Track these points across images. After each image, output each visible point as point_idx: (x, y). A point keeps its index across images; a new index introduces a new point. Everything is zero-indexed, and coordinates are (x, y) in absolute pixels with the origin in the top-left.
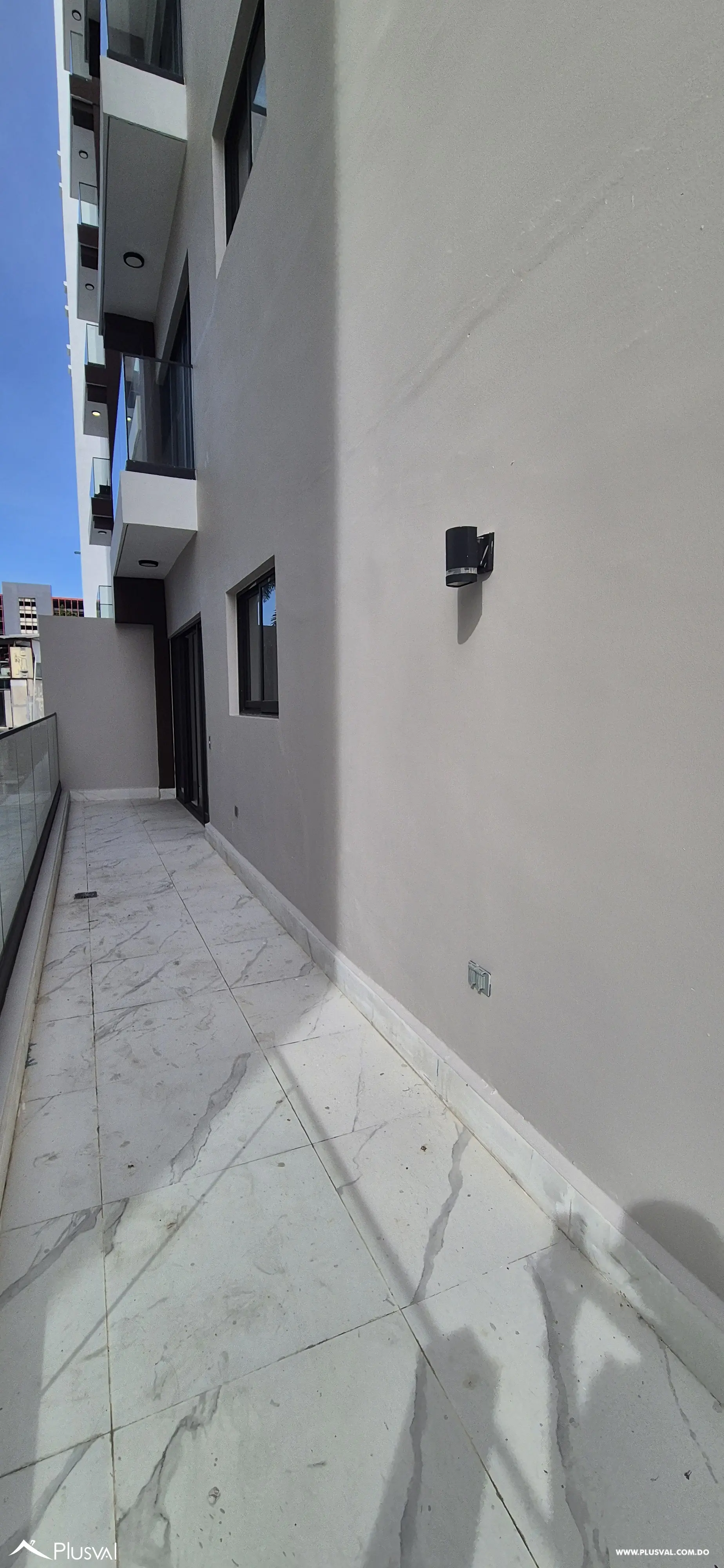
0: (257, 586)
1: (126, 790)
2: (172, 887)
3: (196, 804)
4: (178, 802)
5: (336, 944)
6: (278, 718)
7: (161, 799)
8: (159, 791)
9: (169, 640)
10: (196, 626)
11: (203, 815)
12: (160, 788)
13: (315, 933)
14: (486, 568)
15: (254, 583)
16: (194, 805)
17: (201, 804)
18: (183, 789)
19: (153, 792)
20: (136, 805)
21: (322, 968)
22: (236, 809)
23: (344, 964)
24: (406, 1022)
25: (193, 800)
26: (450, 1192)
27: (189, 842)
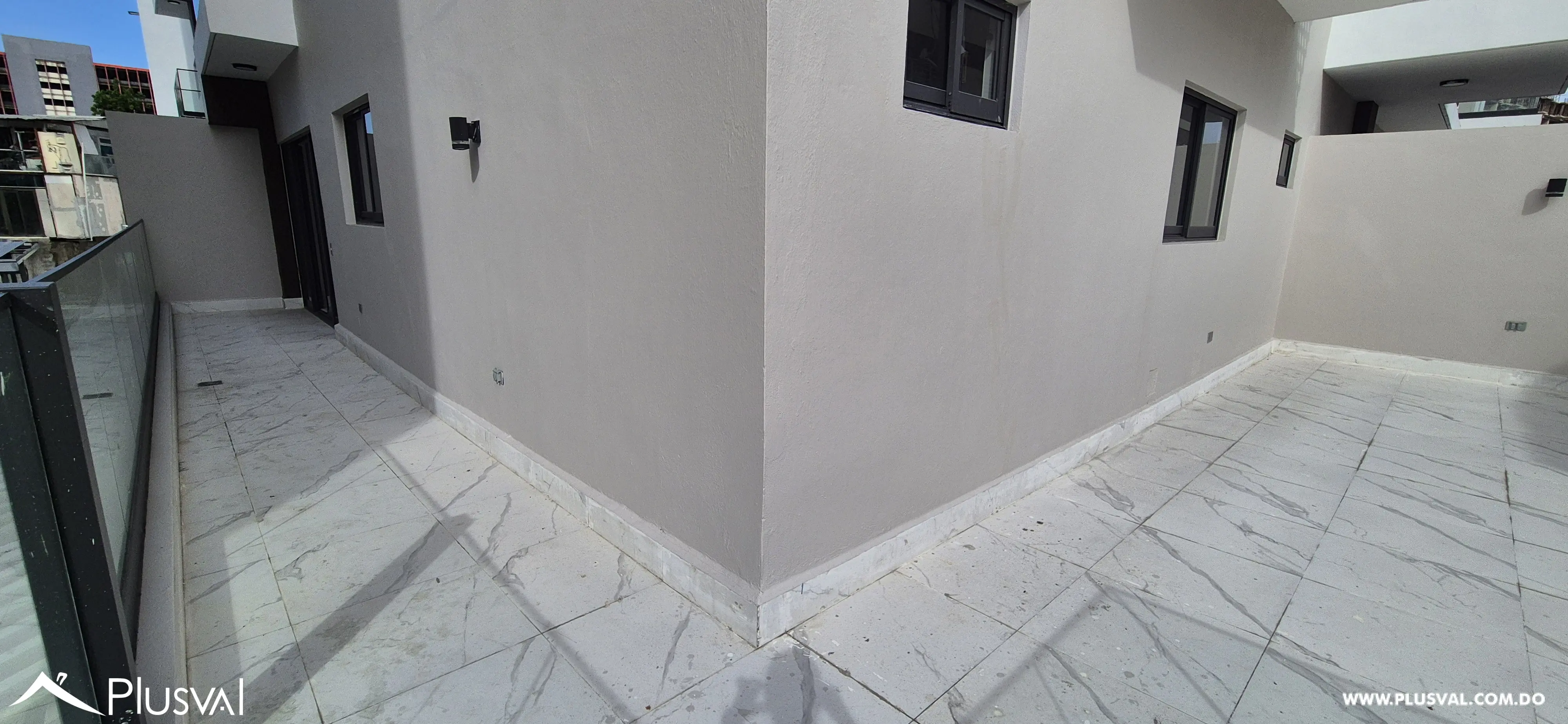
0: (359, 112)
1: (244, 301)
2: (301, 373)
3: (326, 311)
4: (307, 311)
5: (435, 389)
6: (384, 226)
7: (286, 308)
8: (283, 301)
9: (279, 145)
10: (305, 137)
11: (332, 319)
12: (284, 297)
13: (421, 385)
14: (477, 140)
15: (356, 109)
16: (324, 312)
17: (331, 310)
18: (310, 299)
19: (277, 302)
20: (255, 315)
21: (427, 408)
22: (360, 305)
23: (440, 398)
24: (471, 419)
25: (323, 308)
26: (477, 481)
27: (318, 342)
